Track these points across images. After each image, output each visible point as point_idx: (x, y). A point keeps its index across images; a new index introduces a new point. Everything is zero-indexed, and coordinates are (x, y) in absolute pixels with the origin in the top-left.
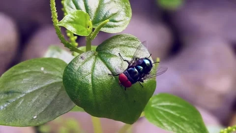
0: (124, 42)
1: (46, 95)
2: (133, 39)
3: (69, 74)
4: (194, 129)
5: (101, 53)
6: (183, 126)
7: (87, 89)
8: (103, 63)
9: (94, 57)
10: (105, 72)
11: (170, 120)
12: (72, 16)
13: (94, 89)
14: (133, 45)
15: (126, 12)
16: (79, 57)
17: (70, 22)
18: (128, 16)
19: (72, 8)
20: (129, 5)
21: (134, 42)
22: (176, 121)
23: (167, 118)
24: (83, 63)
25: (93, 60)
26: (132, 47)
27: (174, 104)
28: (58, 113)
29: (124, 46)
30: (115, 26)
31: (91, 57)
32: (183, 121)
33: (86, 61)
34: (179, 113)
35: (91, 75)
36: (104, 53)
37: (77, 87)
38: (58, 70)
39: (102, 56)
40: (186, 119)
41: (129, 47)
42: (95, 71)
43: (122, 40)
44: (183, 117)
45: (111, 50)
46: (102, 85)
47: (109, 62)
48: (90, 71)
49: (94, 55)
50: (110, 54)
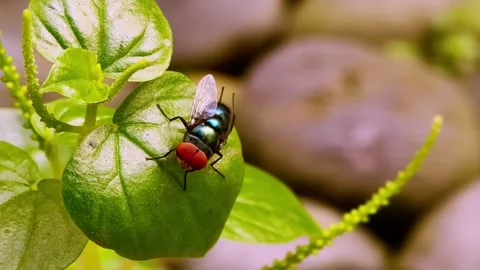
0: (163, 90)
1: (7, 231)
3: (73, 185)
5: (125, 125)
6: (271, 224)
7: (117, 209)
9: (112, 136)
11: (245, 219)
12: (64, 65)
13: (130, 206)
14: (182, 93)
15: (160, 28)
16: (86, 144)
17: (63, 79)
18: (165, 37)
19: (51, 44)
20: (160, 12)
21: (181, 86)
22: (255, 218)
24: (96, 155)
26: (181, 97)
30: (148, 65)
31: (107, 138)
32: (267, 213)
34: (252, 198)
35: (118, 177)
36: (131, 123)
37: (96, 210)
38: (7, 168)
39: (128, 131)
40: (268, 207)
41: (174, 98)
42: (124, 166)
43: (158, 88)
44: (262, 204)
45: (143, 114)
46: (147, 193)
48: (115, 170)
49: (111, 131)
50: (144, 123)
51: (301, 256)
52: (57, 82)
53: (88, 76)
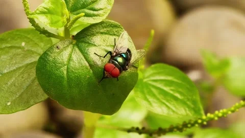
0: (105, 29)
2: (116, 26)
4: (187, 109)
5: (80, 42)
7: (61, 82)
8: (80, 54)
9: (71, 46)
10: (82, 64)
14: (116, 33)
16: (55, 46)
17: (43, 13)
18: (109, 4)
21: (117, 30)
23: (159, 96)
24: (59, 53)
25: (69, 50)
26: (115, 35)
27: (170, 78)
28: (32, 101)
29: (106, 34)
30: (94, 15)
31: (68, 46)
33: (62, 51)
35: (66, 67)
36: (83, 42)
39: (80, 44)
40: (180, 97)
41: (111, 35)
42: (71, 63)
43: (103, 28)
44: (177, 94)
45: (90, 39)
46: (78, 78)
47: (86, 53)
48: (65, 63)
49: (71, 43)
50: (89, 43)
51: (189, 125)
52: (39, 14)
53: (60, 14)
